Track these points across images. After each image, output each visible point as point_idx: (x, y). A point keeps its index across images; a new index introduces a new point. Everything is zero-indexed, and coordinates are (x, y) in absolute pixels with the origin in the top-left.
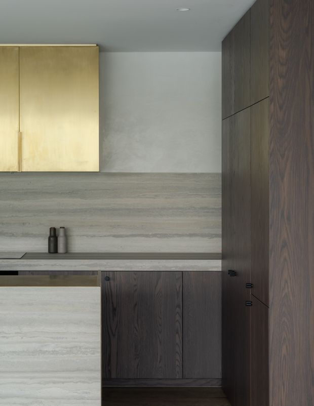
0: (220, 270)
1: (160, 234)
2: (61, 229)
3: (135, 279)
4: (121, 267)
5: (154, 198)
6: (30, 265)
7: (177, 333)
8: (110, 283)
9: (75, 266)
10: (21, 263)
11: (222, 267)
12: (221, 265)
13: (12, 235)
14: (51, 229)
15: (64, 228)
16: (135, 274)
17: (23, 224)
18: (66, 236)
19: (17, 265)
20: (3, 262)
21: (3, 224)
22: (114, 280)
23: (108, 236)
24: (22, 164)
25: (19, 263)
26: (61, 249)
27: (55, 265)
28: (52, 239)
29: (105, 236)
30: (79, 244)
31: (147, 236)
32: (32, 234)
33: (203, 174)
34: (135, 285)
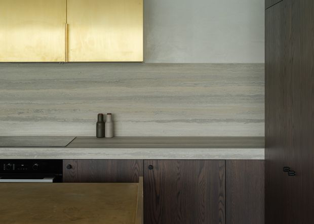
0: (263, 158)
1: (199, 120)
2: (109, 116)
3: (178, 168)
4: (164, 156)
5: (194, 86)
6: (74, 154)
7: (220, 221)
8: (153, 172)
9: (119, 155)
10: (66, 152)
11: (266, 156)
12: (264, 154)
13: (64, 121)
14: (99, 115)
15: (110, 114)
16: (179, 163)
17: (74, 110)
18: (113, 122)
19: (61, 154)
20: (48, 150)
21: (55, 110)
22: (157, 168)
23: (152, 121)
24: (69, 54)
25: (63, 152)
26: (108, 134)
27: (99, 153)
28: (99, 124)
29: (149, 121)
30: (125, 129)
31: (187, 121)
32: (82, 120)
33: (239, 64)
34: (178, 174)
